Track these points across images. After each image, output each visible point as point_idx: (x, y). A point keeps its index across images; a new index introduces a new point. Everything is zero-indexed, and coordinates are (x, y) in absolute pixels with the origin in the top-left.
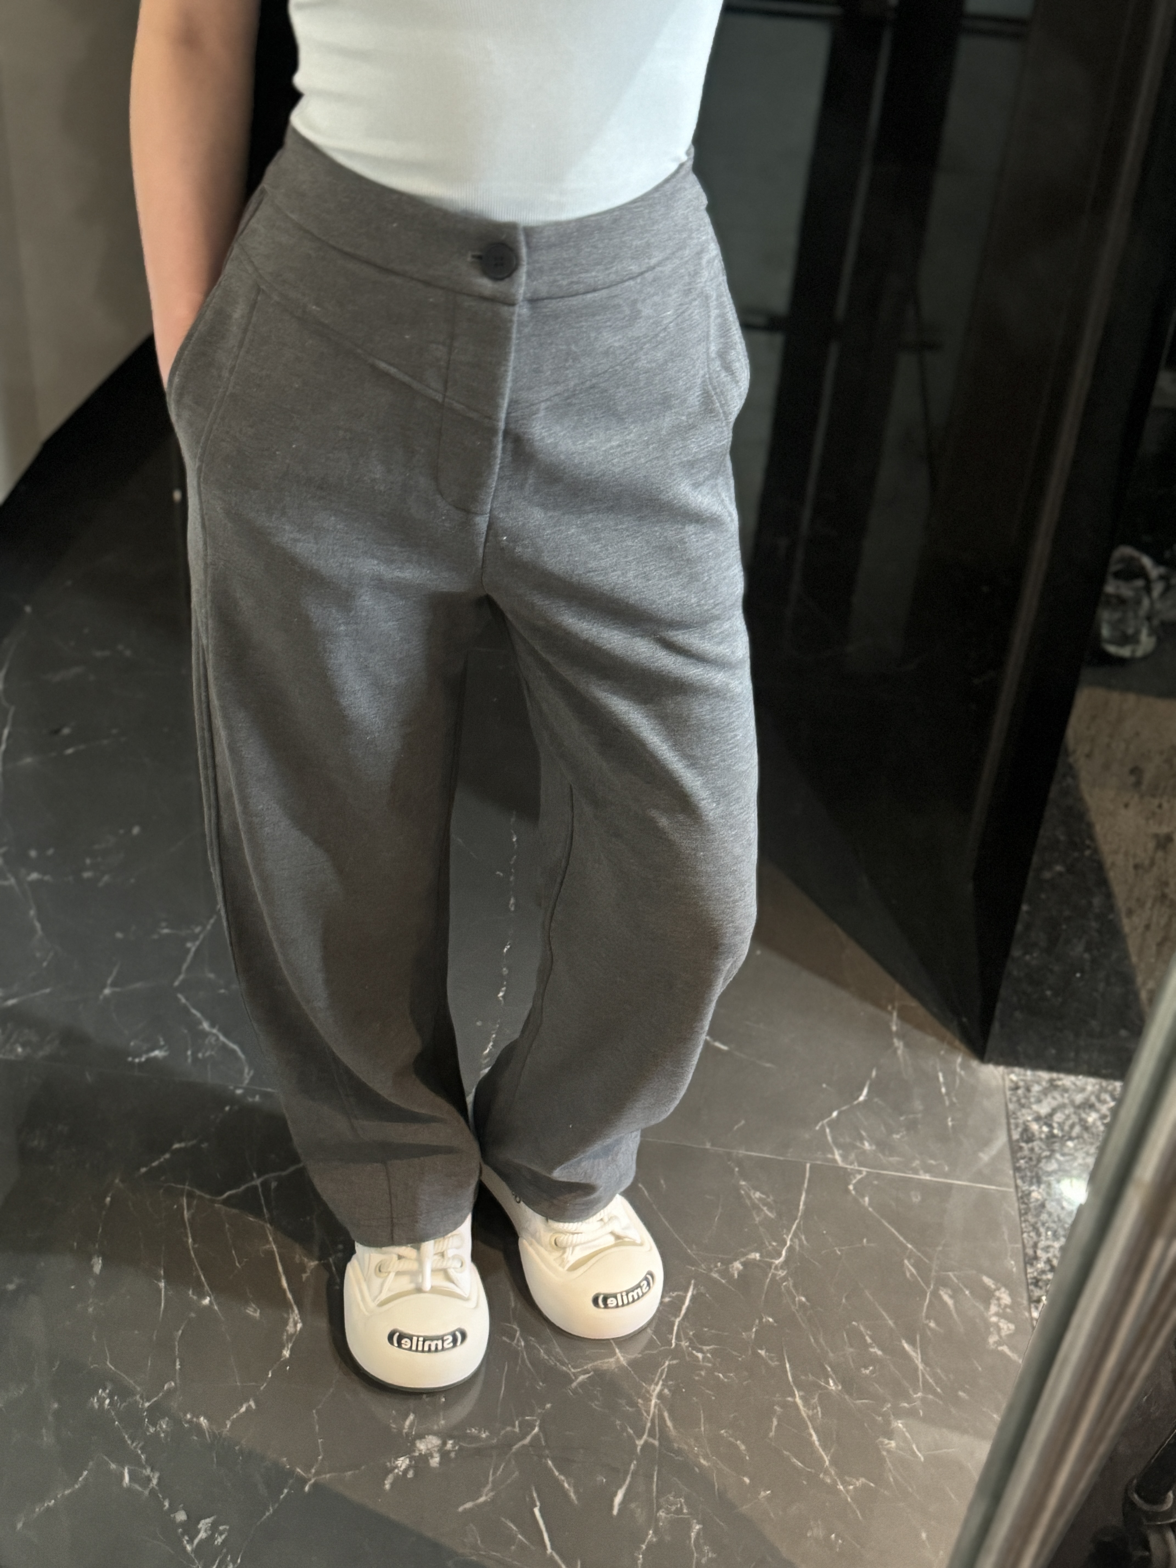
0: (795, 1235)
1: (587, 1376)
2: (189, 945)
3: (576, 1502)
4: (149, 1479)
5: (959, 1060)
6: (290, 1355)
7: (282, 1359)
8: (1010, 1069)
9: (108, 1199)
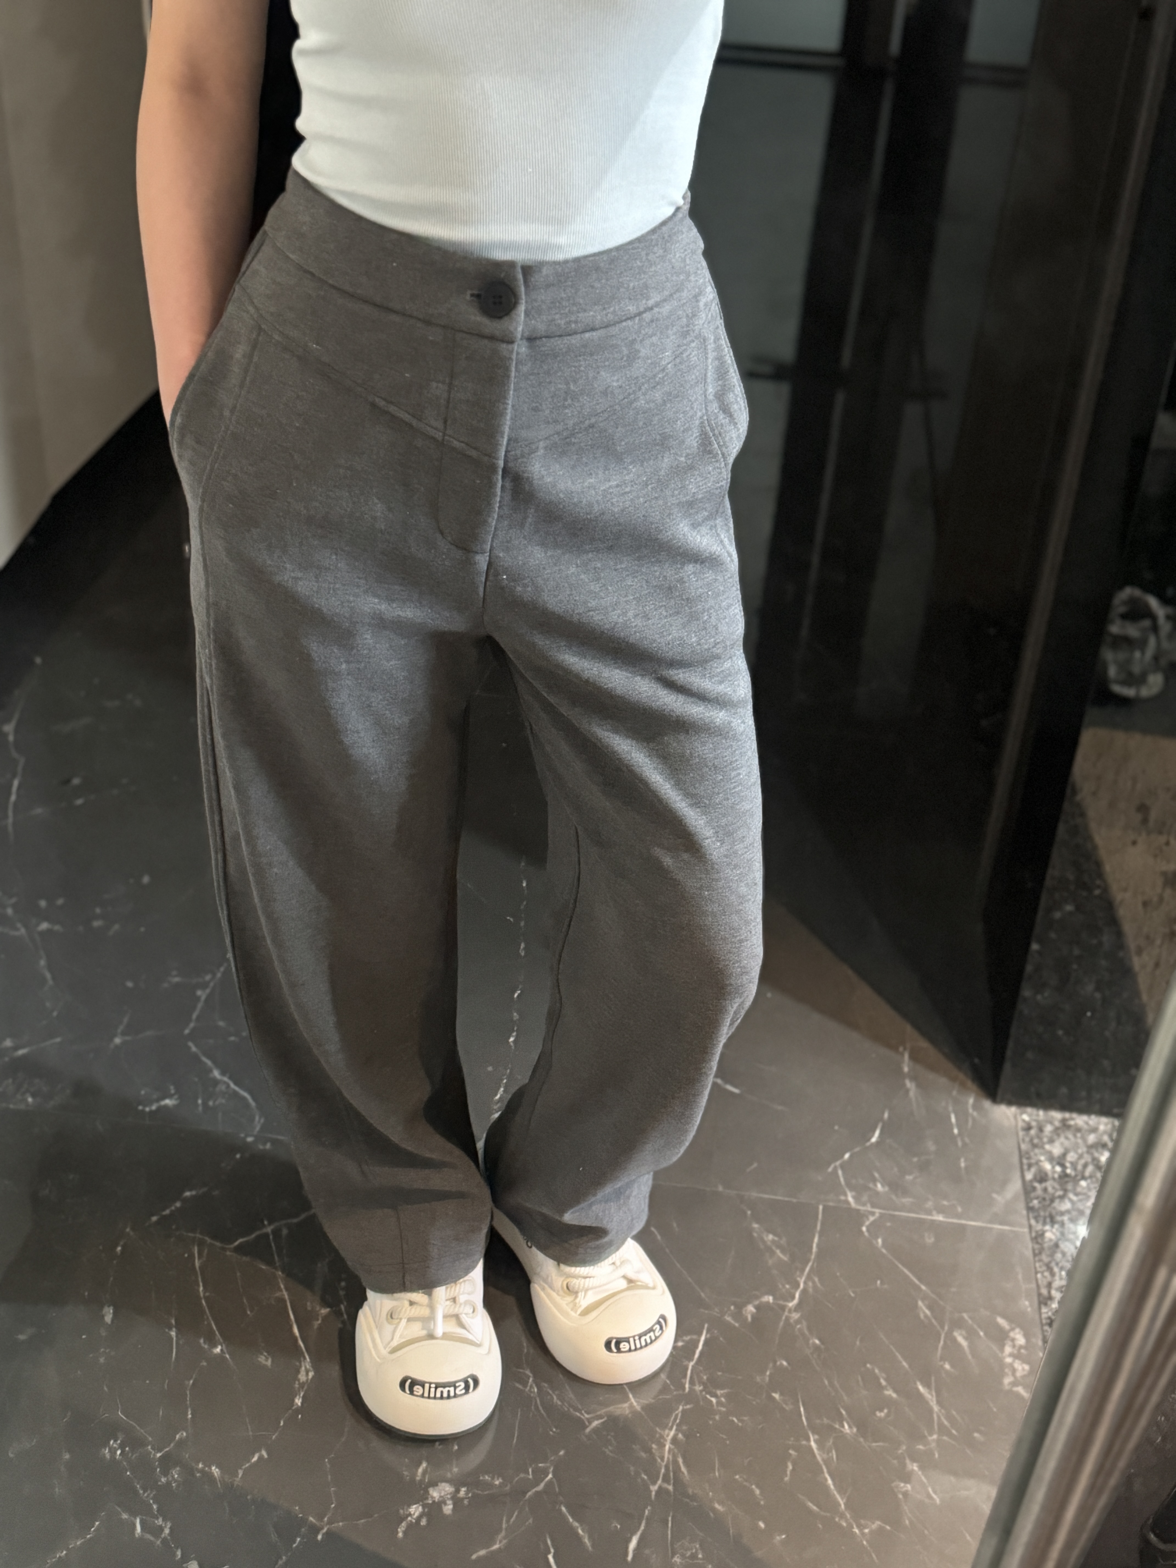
0: (809, 1278)
1: (601, 1421)
2: (199, 993)
3: (590, 1548)
4: (161, 1529)
5: (971, 1101)
6: (302, 1403)
7: (294, 1408)
8: (1023, 1109)
9: (119, 1248)
